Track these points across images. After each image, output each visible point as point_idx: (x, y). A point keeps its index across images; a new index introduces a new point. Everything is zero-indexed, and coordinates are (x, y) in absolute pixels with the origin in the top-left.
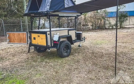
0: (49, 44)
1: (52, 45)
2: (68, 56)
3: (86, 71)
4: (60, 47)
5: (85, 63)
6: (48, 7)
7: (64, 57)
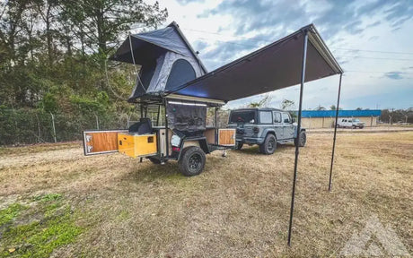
0: (163, 151)
1: (170, 154)
2: (198, 174)
3: (223, 214)
4: (182, 156)
5: (225, 192)
6: (163, 85)
7: (190, 176)
